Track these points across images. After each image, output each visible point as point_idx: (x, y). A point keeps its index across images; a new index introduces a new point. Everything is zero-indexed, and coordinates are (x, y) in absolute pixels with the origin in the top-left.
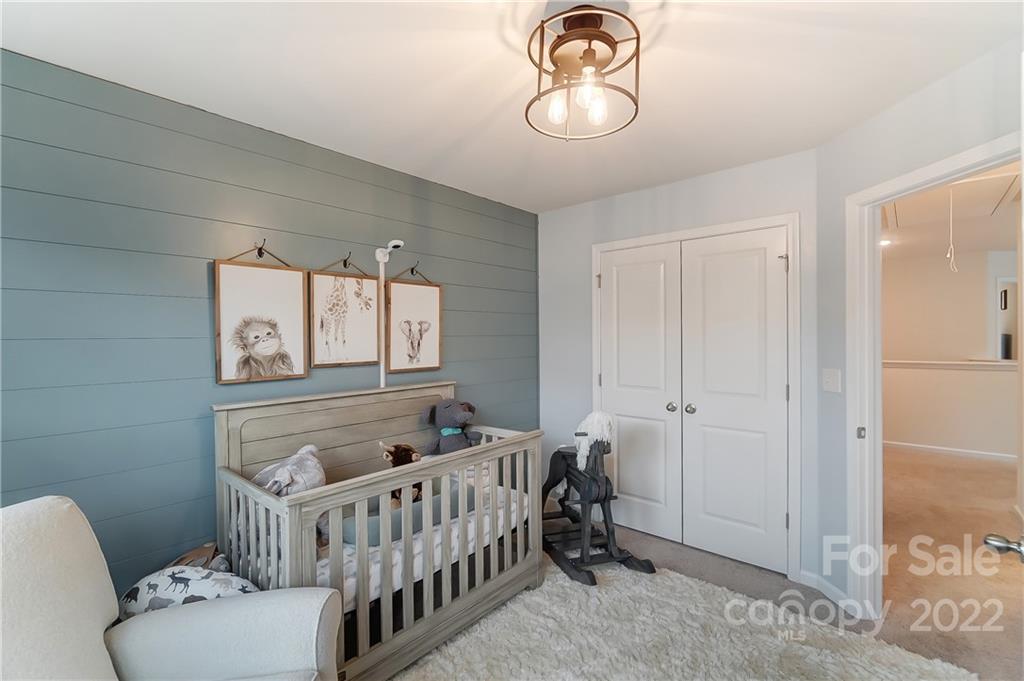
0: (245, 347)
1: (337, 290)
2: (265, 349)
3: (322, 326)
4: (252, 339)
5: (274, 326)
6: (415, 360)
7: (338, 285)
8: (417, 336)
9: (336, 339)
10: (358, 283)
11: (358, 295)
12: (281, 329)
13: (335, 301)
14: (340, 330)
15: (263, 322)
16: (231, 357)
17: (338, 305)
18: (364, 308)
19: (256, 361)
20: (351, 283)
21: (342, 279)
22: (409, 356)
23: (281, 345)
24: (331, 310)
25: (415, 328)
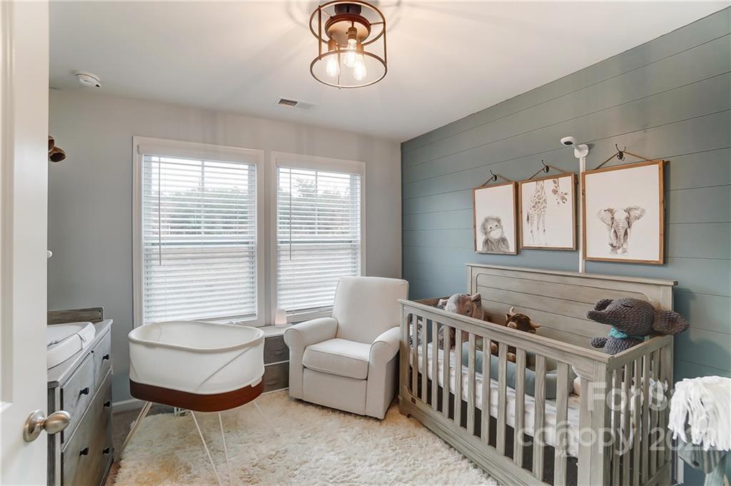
0: (486, 234)
1: (539, 191)
2: (495, 235)
3: (528, 219)
4: (489, 229)
5: (499, 221)
6: (620, 251)
7: (539, 187)
8: (623, 224)
9: (538, 229)
10: (555, 182)
11: (555, 192)
12: (503, 223)
13: (537, 200)
14: (541, 222)
15: (494, 219)
16: (481, 239)
17: (539, 202)
18: (561, 202)
19: (490, 241)
20: (549, 184)
21: (542, 182)
22: (612, 245)
23: (503, 232)
24: (534, 207)
25: (621, 216)
